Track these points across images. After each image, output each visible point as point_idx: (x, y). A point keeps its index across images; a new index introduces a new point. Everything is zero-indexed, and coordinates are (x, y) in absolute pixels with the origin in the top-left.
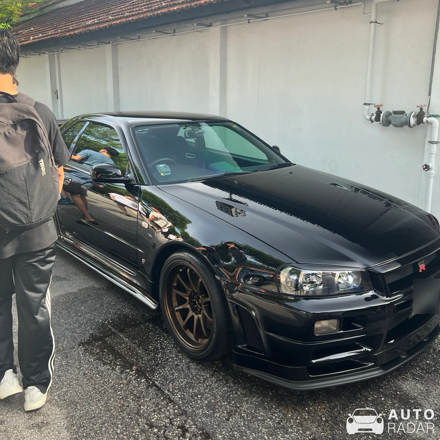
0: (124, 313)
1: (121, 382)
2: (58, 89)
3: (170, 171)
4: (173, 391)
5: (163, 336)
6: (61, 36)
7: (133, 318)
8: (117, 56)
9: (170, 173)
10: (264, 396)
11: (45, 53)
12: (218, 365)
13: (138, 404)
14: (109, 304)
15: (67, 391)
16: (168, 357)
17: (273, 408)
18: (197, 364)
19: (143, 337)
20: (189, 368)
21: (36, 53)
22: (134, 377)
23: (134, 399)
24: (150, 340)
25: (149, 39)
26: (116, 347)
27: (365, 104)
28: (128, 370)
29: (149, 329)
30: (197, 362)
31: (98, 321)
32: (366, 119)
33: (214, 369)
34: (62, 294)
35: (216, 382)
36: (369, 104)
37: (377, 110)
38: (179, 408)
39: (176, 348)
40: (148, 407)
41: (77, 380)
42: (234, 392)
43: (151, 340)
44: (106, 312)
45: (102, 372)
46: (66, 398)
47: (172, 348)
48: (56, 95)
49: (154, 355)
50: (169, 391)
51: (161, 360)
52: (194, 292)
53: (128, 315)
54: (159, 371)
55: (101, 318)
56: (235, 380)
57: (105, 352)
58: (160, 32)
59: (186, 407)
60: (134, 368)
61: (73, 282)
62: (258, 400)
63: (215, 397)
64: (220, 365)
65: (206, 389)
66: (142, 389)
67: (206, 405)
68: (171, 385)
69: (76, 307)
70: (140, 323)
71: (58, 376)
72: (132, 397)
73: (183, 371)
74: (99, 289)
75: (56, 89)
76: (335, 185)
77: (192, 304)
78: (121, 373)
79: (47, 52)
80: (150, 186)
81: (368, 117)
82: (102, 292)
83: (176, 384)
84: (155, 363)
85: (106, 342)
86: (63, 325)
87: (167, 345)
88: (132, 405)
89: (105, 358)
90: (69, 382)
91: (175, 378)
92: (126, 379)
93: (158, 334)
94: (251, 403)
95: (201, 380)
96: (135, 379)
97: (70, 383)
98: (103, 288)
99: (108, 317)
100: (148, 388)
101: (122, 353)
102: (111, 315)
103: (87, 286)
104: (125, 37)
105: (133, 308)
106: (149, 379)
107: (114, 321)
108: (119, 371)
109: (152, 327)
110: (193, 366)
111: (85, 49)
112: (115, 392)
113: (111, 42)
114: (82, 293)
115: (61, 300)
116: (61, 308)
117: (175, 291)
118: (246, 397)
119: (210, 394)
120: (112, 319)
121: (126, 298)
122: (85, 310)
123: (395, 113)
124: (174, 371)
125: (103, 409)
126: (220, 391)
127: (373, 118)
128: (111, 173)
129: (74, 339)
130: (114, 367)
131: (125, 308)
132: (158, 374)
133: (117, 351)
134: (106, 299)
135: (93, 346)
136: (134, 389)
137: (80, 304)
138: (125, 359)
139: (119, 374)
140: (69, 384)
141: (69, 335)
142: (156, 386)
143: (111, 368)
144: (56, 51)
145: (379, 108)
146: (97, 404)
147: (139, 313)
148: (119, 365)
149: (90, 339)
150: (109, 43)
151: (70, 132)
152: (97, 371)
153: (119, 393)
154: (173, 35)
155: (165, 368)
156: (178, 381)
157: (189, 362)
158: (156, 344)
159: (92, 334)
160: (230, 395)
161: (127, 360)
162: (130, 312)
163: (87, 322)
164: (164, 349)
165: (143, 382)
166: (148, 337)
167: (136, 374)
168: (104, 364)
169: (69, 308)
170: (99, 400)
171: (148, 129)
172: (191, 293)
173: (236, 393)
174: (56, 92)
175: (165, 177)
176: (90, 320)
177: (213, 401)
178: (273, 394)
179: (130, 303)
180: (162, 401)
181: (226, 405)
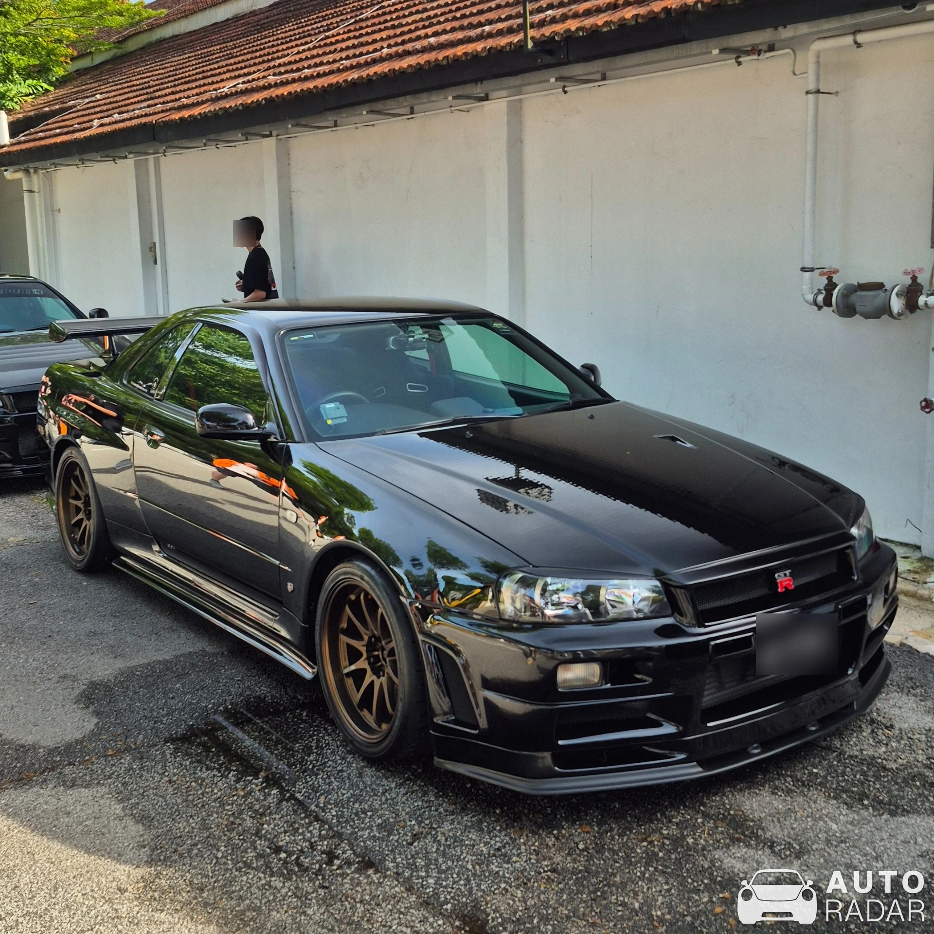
0: (258, 694)
1: (234, 793)
2: (157, 239)
3: (346, 415)
4: (324, 806)
5: (325, 729)
6: (162, 121)
7: (272, 702)
8: (289, 164)
9: (345, 420)
10: (486, 814)
11: (126, 157)
12: (416, 770)
13: (258, 822)
14: (231, 679)
15: (138, 804)
16: (326, 760)
17: (495, 829)
18: (378, 770)
19: (287, 731)
20: (360, 775)
21: (107, 156)
22: (259, 787)
23: (253, 815)
24: (298, 736)
25: (357, 128)
26: (234, 746)
27: (803, 269)
28: (251, 778)
29: (301, 719)
30: (378, 766)
31: (206, 706)
32: (806, 301)
33: (406, 776)
34: (141, 663)
35: (404, 795)
36: (812, 270)
37: (826, 282)
38: (330, 828)
39: (345, 747)
40: (275, 826)
41: (156, 789)
42: (433, 808)
43: (301, 736)
44: (223, 692)
45: (203, 780)
46: (135, 812)
47: (338, 747)
48: (152, 254)
49: (303, 758)
50: (317, 806)
51: (314, 764)
52: (374, 636)
53: (265, 698)
54: (306, 779)
55: (212, 701)
56: (440, 792)
57: (213, 752)
58: (379, 112)
59: (342, 827)
60: (262, 774)
61: (165, 642)
62: (474, 819)
63: (397, 815)
64: (420, 770)
65: (384, 804)
66: (270, 803)
67: (379, 825)
68: (323, 798)
69: (167, 684)
70: (285, 710)
71: (123, 784)
72: (250, 813)
73: (349, 778)
74: (214, 655)
75: (152, 239)
76: (674, 439)
77: (372, 659)
78: (238, 781)
79: (132, 156)
80: (305, 444)
81: (810, 297)
82: (220, 659)
83: (333, 797)
84: (301, 768)
85: (217, 738)
86: (138, 712)
87: (328, 743)
88: (249, 822)
89: (211, 760)
90: (141, 791)
91: (333, 789)
92: (243, 789)
93: (316, 726)
94: (459, 823)
95: (379, 792)
96: (259, 790)
97: (144, 792)
98: (223, 653)
99: (226, 700)
100: (281, 801)
101: (242, 754)
102: (231, 697)
103: (191, 650)
104: (302, 123)
105: (277, 685)
106: (286, 791)
107: (236, 706)
108: (233, 779)
109: (307, 716)
110: (368, 772)
111: (218, 148)
112: (222, 805)
113: (274, 133)
114: (180, 661)
115: (137, 673)
116: (137, 686)
117: (344, 639)
118: (453, 815)
119: (390, 810)
120: (232, 704)
121: (265, 670)
122: (183, 688)
123: (863, 287)
124: (333, 780)
125: (197, 827)
126: (409, 807)
127: (820, 298)
128: (236, 420)
129: (157, 732)
130: (226, 773)
131: (261, 686)
132: (303, 783)
133: (235, 750)
134: (225, 670)
135: (191, 743)
136: (255, 802)
137: (174, 679)
138: (249, 762)
139: (232, 783)
140: (142, 795)
141: (148, 726)
142: (296, 799)
143: (220, 774)
144: (151, 151)
145: (830, 279)
146: (188, 821)
147: (286, 694)
148: (234, 771)
149: (186, 733)
150: (270, 135)
151: (169, 340)
152: (195, 778)
153: (228, 808)
154: (408, 119)
155: (316, 775)
156: (337, 793)
157: (364, 767)
158: (310, 742)
159: (192, 725)
160: (424, 812)
161: (252, 764)
162: (269, 692)
163: (185, 708)
164: (323, 748)
165: (274, 794)
166: (296, 732)
167: (262, 783)
168: (207, 769)
169: (153, 685)
170: (191, 816)
171: (312, 336)
172: (370, 638)
173: (437, 810)
174: (153, 249)
175: (336, 427)
176: (191, 704)
177: (391, 820)
178: (502, 812)
179: (272, 678)
180: (302, 819)
181: (414, 825)
